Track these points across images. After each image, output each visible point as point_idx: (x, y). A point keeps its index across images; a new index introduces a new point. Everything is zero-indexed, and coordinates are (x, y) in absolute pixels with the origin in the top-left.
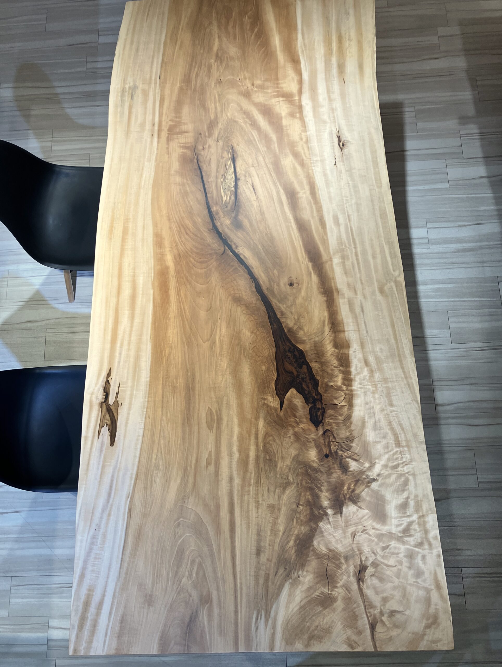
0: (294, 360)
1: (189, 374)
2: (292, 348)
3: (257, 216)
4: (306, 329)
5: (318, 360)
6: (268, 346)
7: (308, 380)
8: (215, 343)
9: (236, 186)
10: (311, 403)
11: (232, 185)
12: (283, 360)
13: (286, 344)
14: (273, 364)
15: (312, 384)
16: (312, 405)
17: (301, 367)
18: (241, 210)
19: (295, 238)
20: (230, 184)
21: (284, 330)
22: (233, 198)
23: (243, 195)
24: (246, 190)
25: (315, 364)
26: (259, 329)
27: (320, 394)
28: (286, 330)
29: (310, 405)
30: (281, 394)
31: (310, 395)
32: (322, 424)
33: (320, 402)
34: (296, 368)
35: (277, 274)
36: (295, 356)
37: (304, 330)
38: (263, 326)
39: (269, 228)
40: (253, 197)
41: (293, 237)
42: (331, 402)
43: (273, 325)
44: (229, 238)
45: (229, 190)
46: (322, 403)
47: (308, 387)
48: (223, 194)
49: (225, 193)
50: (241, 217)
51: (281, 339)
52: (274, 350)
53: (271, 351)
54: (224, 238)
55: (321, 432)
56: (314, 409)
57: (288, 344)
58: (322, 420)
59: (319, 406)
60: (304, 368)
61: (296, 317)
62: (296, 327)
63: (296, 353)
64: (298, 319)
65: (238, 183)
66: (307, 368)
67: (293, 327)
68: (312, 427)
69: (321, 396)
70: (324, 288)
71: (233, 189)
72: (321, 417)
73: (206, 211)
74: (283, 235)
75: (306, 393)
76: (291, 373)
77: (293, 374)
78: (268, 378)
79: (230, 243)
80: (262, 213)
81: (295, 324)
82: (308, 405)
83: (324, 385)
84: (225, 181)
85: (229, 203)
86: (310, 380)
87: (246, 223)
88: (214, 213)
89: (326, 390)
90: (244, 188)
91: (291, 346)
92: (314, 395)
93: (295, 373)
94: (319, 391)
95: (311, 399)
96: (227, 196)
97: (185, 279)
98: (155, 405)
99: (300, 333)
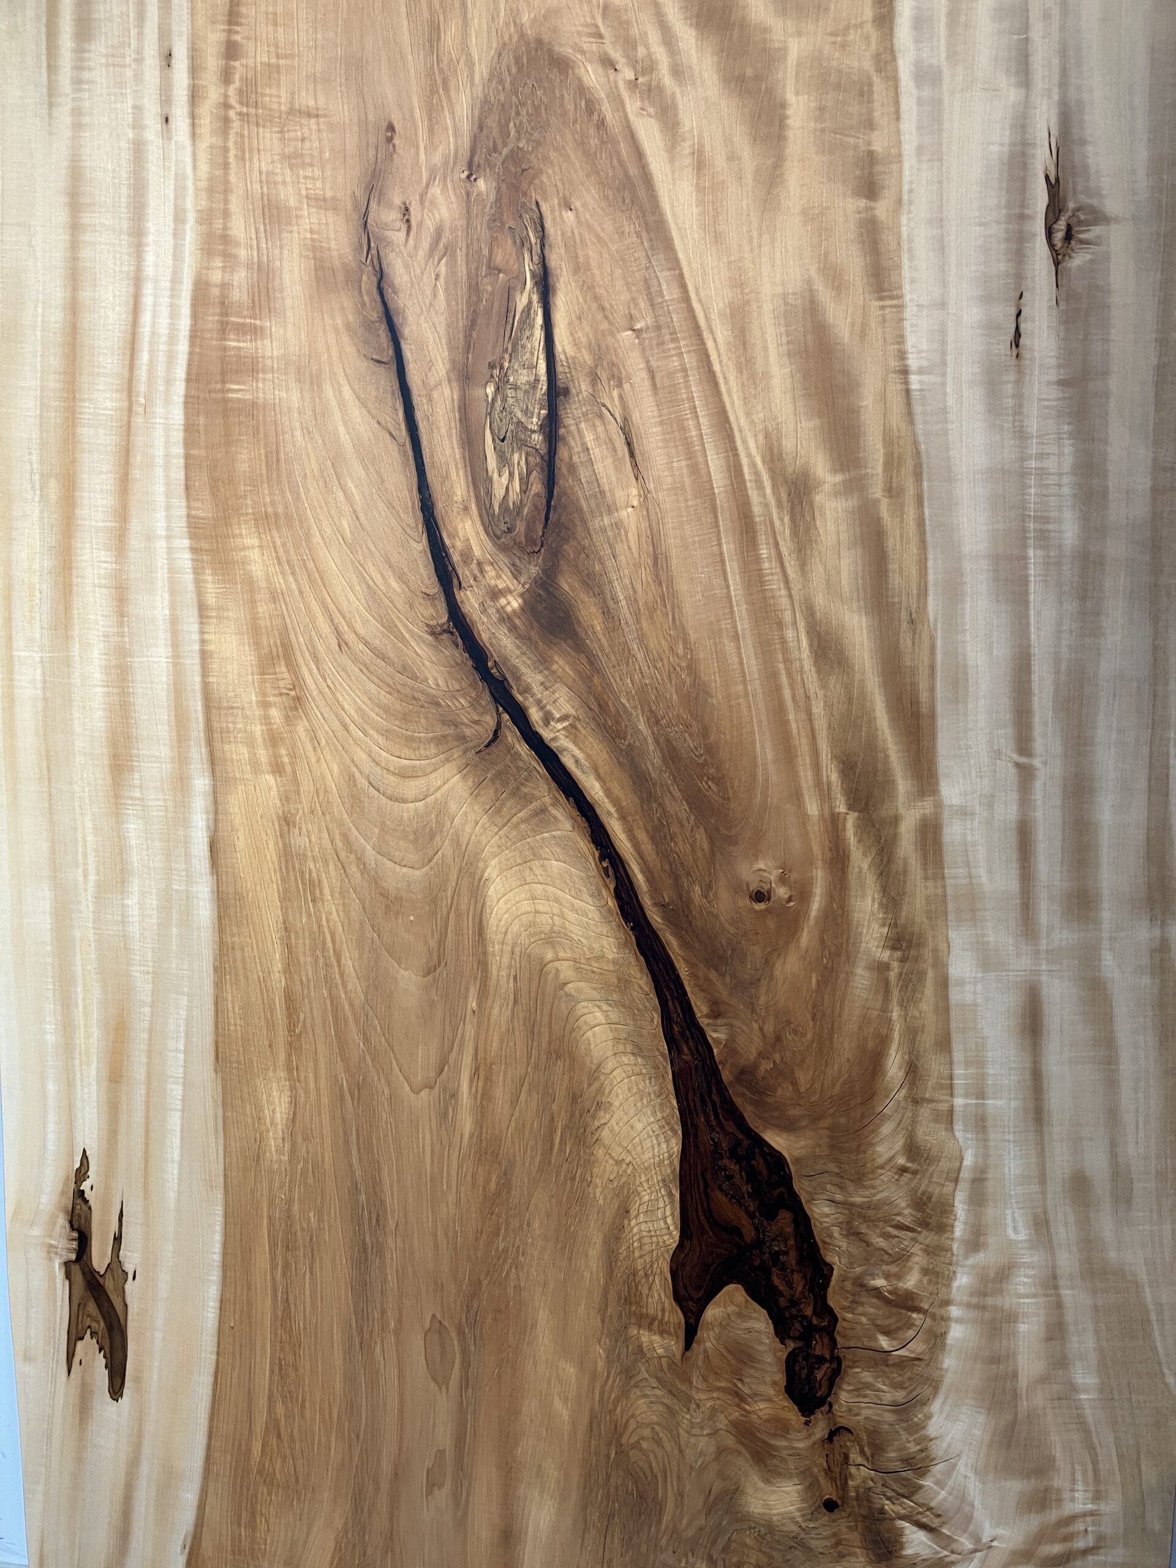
0: (747, 1188)
1: (363, 1197)
2: (746, 1143)
3: (638, 587)
4: (803, 1078)
5: (839, 1197)
6: (655, 1127)
7: (791, 1259)
8: (454, 1096)
9: (552, 426)
10: (794, 1339)
11: (534, 423)
12: (706, 1185)
13: (723, 1128)
14: (670, 1195)
15: (805, 1277)
16: (800, 1344)
17: (771, 1216)
18: (569, 549)
19: (794, 698)
20: (526, 412)
21: (716, 1073)
22: (537, 487)
23: (584, 474)
24: (596, 452)
25: (826, 1210)
26: (625, 1059)
27: (831, 1312)
28: (726, 1075)
29: (791, 1345)
30: (691, 1298)
31: (794, 1311)
32: (826, 1408)
33: (826, 1340)
34: (751, 1216)
35: (706, 846)
36: (752, 1176)
37: (795, 1083)
38: (638, 1051)
39: (686, 641)
40: (627, 495)
41: (787, 693)
42: (867, 1343)
43: (680, 1052)
44: (518, 678)
45: (522, 444)
46: (833, 1342)
47: (790, 1284)
48: (492, 462)
49: (503, 460)
50: (567, 583)
51: (703, 1103)
52: (676, 1146)
53: (664, 1146)
54: (494, 671)
55: (820, 1430)
56: (805, 1359)
57: (730, 1127)
58: (829, 1394)
59: (819, 1348)
60: (785, 1218)
61: (769, 1028)
62: (766, 1066)
63: (759, 1163)
64: (778, 1039)
65: (561, 413)
66: (796, 1222)
67: (756, 1066)
68: (792, 1415)
69: (834, 1319)
70: (894, 925)
71: (537, 438)
72: (825, 1384)
73: (420, 546)
74: (744, 681)
75: (783, 1302)
76: (736, 1231)
77: (740, 1234)
78: (646, 1240)
79: (520, 698)
80: (658, 560)
81: (761, 1055)
82: (782, 1342)
83: (848, 1286)
84: (504, 400)
85: (519, 508)
86: (800, 1261)
87: (589, 613)
88: (456, 558)
89: (853, 1302)
90: (589, 438)
91: (741, 1136)
92: (809, 1312)
93: (749, 1233)
94: (831, 1303)
95: (798, 1326)
96: (511, 474)
97: (337, 837)
98: (249, 1288)
99: (779, 1092)
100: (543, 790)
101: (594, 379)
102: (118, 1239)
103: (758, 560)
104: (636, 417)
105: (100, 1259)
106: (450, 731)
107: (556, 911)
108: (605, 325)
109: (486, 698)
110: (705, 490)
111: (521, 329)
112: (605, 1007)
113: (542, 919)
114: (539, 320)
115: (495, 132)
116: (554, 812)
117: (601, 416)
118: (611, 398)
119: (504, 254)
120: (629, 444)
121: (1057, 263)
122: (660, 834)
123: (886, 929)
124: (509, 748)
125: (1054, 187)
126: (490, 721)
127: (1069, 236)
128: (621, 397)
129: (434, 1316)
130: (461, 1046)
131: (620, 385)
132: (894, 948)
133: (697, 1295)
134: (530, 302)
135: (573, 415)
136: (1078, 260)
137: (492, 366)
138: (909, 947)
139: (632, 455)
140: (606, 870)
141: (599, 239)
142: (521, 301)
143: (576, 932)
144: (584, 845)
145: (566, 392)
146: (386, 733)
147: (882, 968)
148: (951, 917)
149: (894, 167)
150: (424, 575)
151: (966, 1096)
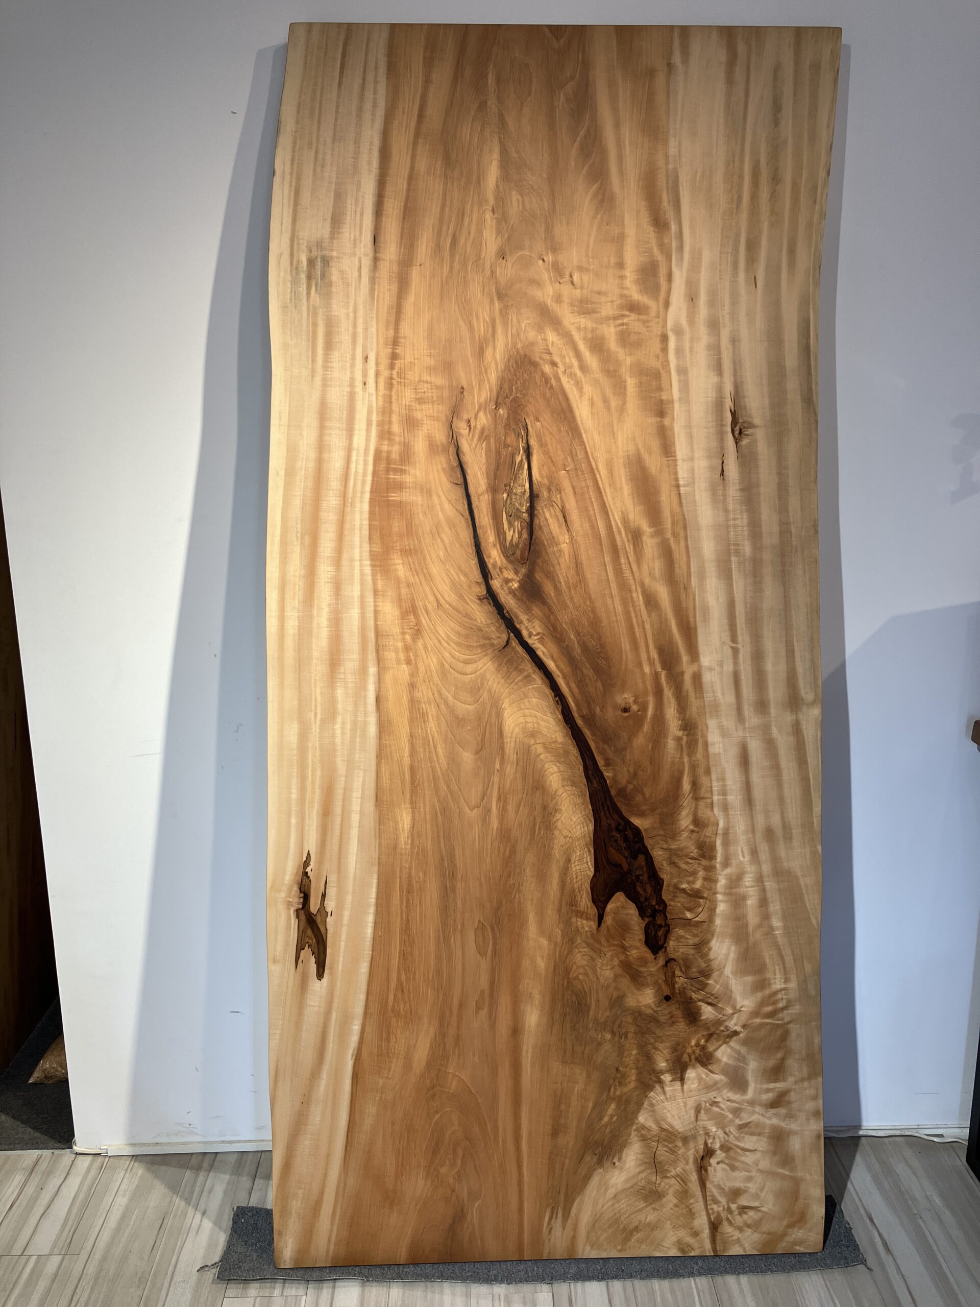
0: (624, 845)
1: (446, 863)
2: (623, 823)
3: (569, 576)
4: (647, 792)
5: (665, 846)
6: (582, 819)
7: (645, 878)
8: (489, 811)
9: (532, 510)
10: (647, 917)
11: (524, 509)
12: (605, 845)
13: (612, 818)
14: (589, 851)
15: (651, 886)
16: (651, 919)
17: (635, 857)
18: (539, 562)
19: (638, 623)
20: (521, 504)
21: (609, 792)
22: (525, 535)
23: (545, 530)
24: (551, 521)
25: (660, 853)
26: (567, 788)
27: (663, 902)
28: (613, 792)
29: (647, 920)
30: (600, 901)
31: (647, 903)
32: (664, 950)
33: (662, 916)
34: (626, 858)
35: (601, 688)
36: (626, 839)
37: (643, 794)
38: (573, 784)
39: (590, 599)
40: (564, 540)
41: (634, 620)
42: (681, 916)
43: (592, 783)
44: (517, 617)
45: (519, 517)
46: (666, 917)
47: (645, 891)
48: (506, 526)
49: (511, 525)
50: (539, 576)
51: (603, 806)
52: (591, 827)
53: (586, 828)
54: (506, 615)
55: (661, 962)
56: (654, 926)
57: (616, 816)
58: (665, 943)
59: (660, 920)
60: (641, 858)
61: (631, 770)
62: (630, 787)
63: (629, 833)
64: (635, 774)
65: (535, 505)
66: (646, 859)
67: (626, 788)
68: (649, 955)
69: (666, 906)
70: (683, 720)
71: (525, 515)
72: (662, 938)
73: (474, 562)
74: (616, 615)
75: (642, 899)
76: (619, 866)
77: (622, 868)
78: (579, 874)
79: (518, 626)
80: (578, 565)
81: (629, 782)
82: (643, 919)
83: (671, 889)
84: (511, 500)
85: (517, 545)
86: (649, 879)
87: (548, 588)
88: (490, 566)
89: (674, 896)
90: (547, 515)
91: (620, 821)
92: (654, 903)
93: (625, 867)
94: (664, 898)
95: (649, 910)
96: (514, 531)
97: (436, 692)
98: (389, 915)
99: (637, 798)
100: (528, 666)
101: (549, 490)
102: (324, 896)
103: (620, 564)
104: (567, 506)
105: (314, 907)
106: (487, 642)
107: (535, 721)
108: (554, 469)
109: (503, 626)
110: (597, 536)
111: (518, 470)
112: (558, 764)
113: (530, 725)
114: (526, 466)
115: (507, 391)
116: (534, 676)
117: (552, 506)
118: (556, 498)
119: (511, 439)
120: (564, 517)
121: (736, 443)
122: (581, 683)
123: (680, 722)
124: (513, 648)
125: (733, 414)
126: (505, 637)
127: (740, 433)
128: (561, 498)
129: (479, 920)
130: (493, 786)
131: (560, 493)
132: (684, 730)
133: (603, 899)
134: (522, 460)
135: (540, 506)
136: (745, 442)
137: (506, 486)
138: (690, 729)
139: (566, 521)
140: (557, 702)
141: (551, 433)
142: (518, 459)
143: (545, 731)
144: (548, 691)
145: (538, 496)
146: (458, 644)
147: (679, 739)
148: (708, 715)
149: (671, 406)
150: (476, 574)
151: (719, 795)
